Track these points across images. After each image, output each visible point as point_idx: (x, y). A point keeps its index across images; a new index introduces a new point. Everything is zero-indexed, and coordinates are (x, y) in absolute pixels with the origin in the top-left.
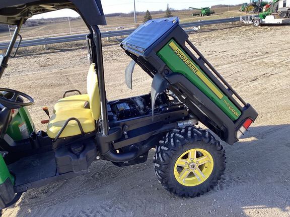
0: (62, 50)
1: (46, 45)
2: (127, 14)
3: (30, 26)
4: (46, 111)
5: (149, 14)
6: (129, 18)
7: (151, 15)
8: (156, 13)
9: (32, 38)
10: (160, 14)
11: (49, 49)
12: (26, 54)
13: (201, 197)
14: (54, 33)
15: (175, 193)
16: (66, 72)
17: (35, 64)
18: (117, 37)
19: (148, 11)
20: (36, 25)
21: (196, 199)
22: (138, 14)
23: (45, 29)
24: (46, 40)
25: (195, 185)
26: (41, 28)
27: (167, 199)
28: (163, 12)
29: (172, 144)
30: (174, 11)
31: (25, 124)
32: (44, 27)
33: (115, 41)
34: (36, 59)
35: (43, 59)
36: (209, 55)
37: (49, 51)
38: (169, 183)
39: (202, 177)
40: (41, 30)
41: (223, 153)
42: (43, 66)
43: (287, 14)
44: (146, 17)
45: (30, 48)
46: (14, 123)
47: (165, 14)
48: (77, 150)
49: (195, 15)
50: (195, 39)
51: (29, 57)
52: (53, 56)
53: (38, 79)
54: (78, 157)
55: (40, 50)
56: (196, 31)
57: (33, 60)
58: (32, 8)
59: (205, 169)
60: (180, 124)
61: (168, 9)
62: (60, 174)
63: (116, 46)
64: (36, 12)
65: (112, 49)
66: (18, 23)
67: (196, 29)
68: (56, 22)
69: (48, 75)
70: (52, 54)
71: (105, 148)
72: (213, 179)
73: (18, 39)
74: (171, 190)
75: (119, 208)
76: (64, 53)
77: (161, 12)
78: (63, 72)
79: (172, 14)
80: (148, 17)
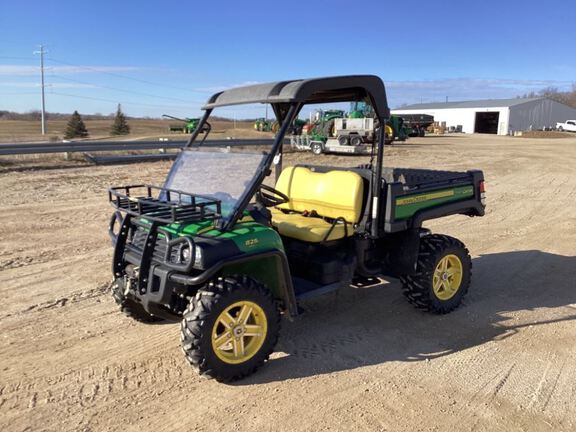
5: (79, 119)
7: (84, 122)
10: (96, 122)
19: (76, 114)
22: (50, 116)
39: (449, 291)
43: (349, 140)
44: (72, 124)
47: (113, 122)
49: (175, 130)
61: (119, 113)
79: (128, 123)
80: (77, 125)
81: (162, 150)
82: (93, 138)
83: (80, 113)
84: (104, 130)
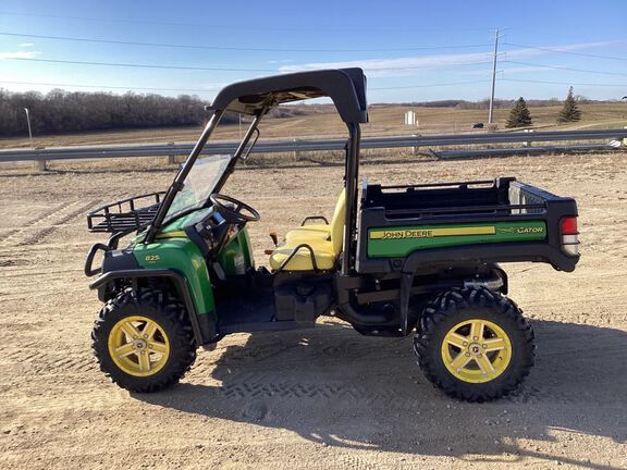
0: (324, 165)
1: (297, 152)
2: (474, 104)
3: (277, 117)
4: (274, 237)
5: (524, 106)
6: (476, 112)
7: (529, 109)
8: (543, 104)
9: (277, 139)
10: (551, 108)
11: (301, 160)
12: (261, 165)
13: (486, 405)
14: (320, 131)
15: (440, 386)
16: (322, 202)
17: (274, 183)
18: (433, 148)
19: (521, 100)
20: (288, 116)
21: (475, 405)
22: (497, 104)
23: (302, 125)
24: (299, 143)
25: (476, 381)
26: (296, 122)
27: (429, 396)
28: (559, 103)
29: (443, 305)
30: (585, 102)
31: (242, 257)
32: (301, 120)
33: (427, 155)
34: (276, 175)
35: (287, 176)
36: (620, 199)
37: (301, 163)
38: (431, 366)
39: (490, 372)
40: (297, 126)
41: (529, 337)
42: (285, 189)
44: (515, 112)
45: (269, 155)
46: (229, 252)
47: (562, 107)
48: (303, 290)
50: (606, 165)
51: (265, 171)
52: (306, 172)
53: (272, 208)
54: (304, 301)
55: (286, 160)
56: (616, 149)
57: (270, 177)
58: (279, 95)
59: (498, 360)
60: (467, 284)
61: (570, 97)
62: (277, 320)
63: (426, 164)
64: (284, 100)
65: (417, 170)
66: (258, 113)
67: (617, 144)
68: (326, 113)
69: (290, 203)
70: (305, 169)
71: (344, 298)
72: (508, 378)
73: (252, 140)
74: (433, 379)
75: (351, 392)
76: (326, 170)
77: (553, 103)
78: (317, 202)
79: (580, 108)
80: (521, 114)
81: (525, 143)
82: (538, 126)
83: (525, 99)
84: (550, 117)
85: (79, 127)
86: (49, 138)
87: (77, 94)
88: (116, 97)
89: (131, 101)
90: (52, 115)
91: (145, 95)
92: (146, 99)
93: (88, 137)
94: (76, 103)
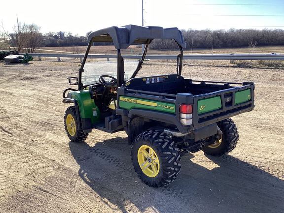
85: (238, 45)
86: (224, 50)
87: (241, 30)
88: (258, 31)
89: (265, 33)
90: (227, 39)
91: (273, 30)
92: (273, 31)
93: (241, 49)
94: (238, 34)
